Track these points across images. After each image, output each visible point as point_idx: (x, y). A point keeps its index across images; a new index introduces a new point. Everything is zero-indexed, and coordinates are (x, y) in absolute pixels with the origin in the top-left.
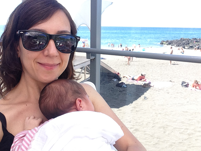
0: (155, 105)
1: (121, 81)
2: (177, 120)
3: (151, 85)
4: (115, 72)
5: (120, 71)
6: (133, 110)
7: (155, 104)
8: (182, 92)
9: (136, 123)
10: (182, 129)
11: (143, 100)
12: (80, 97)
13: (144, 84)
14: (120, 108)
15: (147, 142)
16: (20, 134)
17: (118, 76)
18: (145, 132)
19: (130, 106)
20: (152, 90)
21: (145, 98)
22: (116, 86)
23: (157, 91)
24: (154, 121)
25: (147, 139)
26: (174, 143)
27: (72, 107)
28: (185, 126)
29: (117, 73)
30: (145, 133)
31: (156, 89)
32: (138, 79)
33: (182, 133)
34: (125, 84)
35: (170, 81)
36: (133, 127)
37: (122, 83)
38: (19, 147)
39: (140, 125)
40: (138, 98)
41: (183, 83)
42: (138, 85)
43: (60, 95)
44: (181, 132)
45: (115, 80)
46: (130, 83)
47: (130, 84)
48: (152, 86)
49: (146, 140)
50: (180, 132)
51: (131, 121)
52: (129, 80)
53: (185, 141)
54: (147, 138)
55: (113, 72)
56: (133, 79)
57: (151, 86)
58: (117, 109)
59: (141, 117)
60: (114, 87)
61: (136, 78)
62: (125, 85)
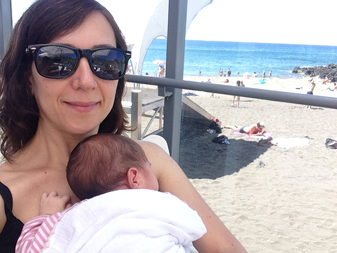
0: (277, 177)
1: (221, 133)
2: (313, 204)
3: (273, 142)
4: (212, 119)
5: (221, 117)
6: (239, 183)
7: (278, 175)
8: (327, 157)
9: (243, 205)
10: (322, 219)
11: (257, 167)
12: (134, 166)
13: (260, 139)
14: (218, 179)
15: (261, 238)
16: (33, 221)
17: (217, 125)
18: (257, 221)
19: (234, 176)
20: (274, 151)
21: (261, 163)
22: (213, 141)
23: (282, 152)
24: (274, 204)
25: (260, 233)
26: (307, 243)
27: (121, 182)
28: (328, 215)
29: (215, 119)
30: (257, 223)
31: (281, 150)
32: (250, 132)
33: (321, 227)
34: (227, 138)
35: (307, 137)
36: (237, 212)
37: (223, 137)
38: (30, 243)
39: (249, 210)
40: (248, 164)
41: (329, 141)
42: (251, 141)
43: (102, 161)
44: (321, 225)
45: (212, 131)
46: (237, 137)
47: (237, 139)
48: (275, 143)
49: (258, 236)
50: (318, 225)
51: (235, 201)
52: (235, 133)
53: (325, 241)
54: (261, 231)
55: (209, 118)
56: (242, 131)
57: (273, 145)
58: (213, 181)
59: (252, 196)
60: (209, 143)
61: (247, 129)
62: (227, 140)
